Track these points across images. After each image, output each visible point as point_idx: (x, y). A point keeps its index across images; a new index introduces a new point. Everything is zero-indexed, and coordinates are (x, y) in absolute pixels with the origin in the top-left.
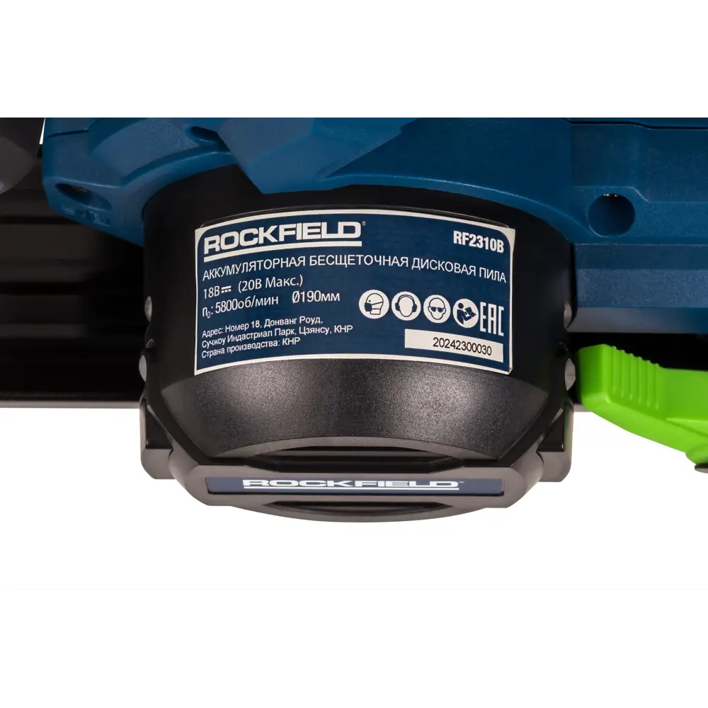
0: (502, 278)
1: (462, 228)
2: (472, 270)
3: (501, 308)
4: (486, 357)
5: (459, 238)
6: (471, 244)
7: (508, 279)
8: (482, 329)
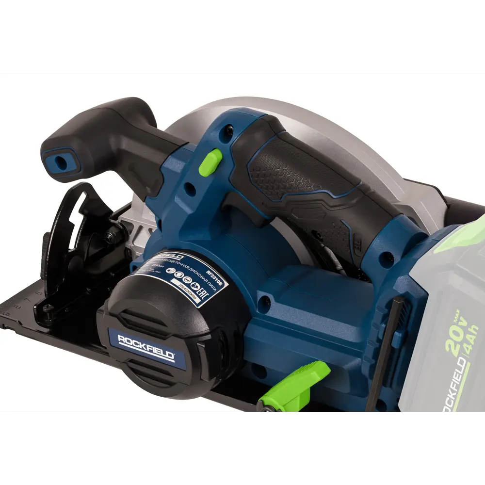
0: (215, 290)
1: (211, 271)
2: (207, 281)
3: (208, 294)
4: (193, 298)
5: (209, 272)
6: (211, 276)
7: (216, 292)
8: (197, 292)
